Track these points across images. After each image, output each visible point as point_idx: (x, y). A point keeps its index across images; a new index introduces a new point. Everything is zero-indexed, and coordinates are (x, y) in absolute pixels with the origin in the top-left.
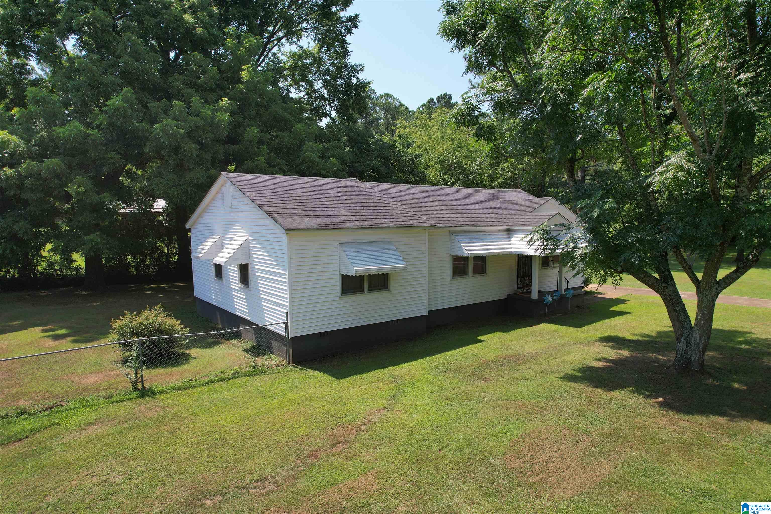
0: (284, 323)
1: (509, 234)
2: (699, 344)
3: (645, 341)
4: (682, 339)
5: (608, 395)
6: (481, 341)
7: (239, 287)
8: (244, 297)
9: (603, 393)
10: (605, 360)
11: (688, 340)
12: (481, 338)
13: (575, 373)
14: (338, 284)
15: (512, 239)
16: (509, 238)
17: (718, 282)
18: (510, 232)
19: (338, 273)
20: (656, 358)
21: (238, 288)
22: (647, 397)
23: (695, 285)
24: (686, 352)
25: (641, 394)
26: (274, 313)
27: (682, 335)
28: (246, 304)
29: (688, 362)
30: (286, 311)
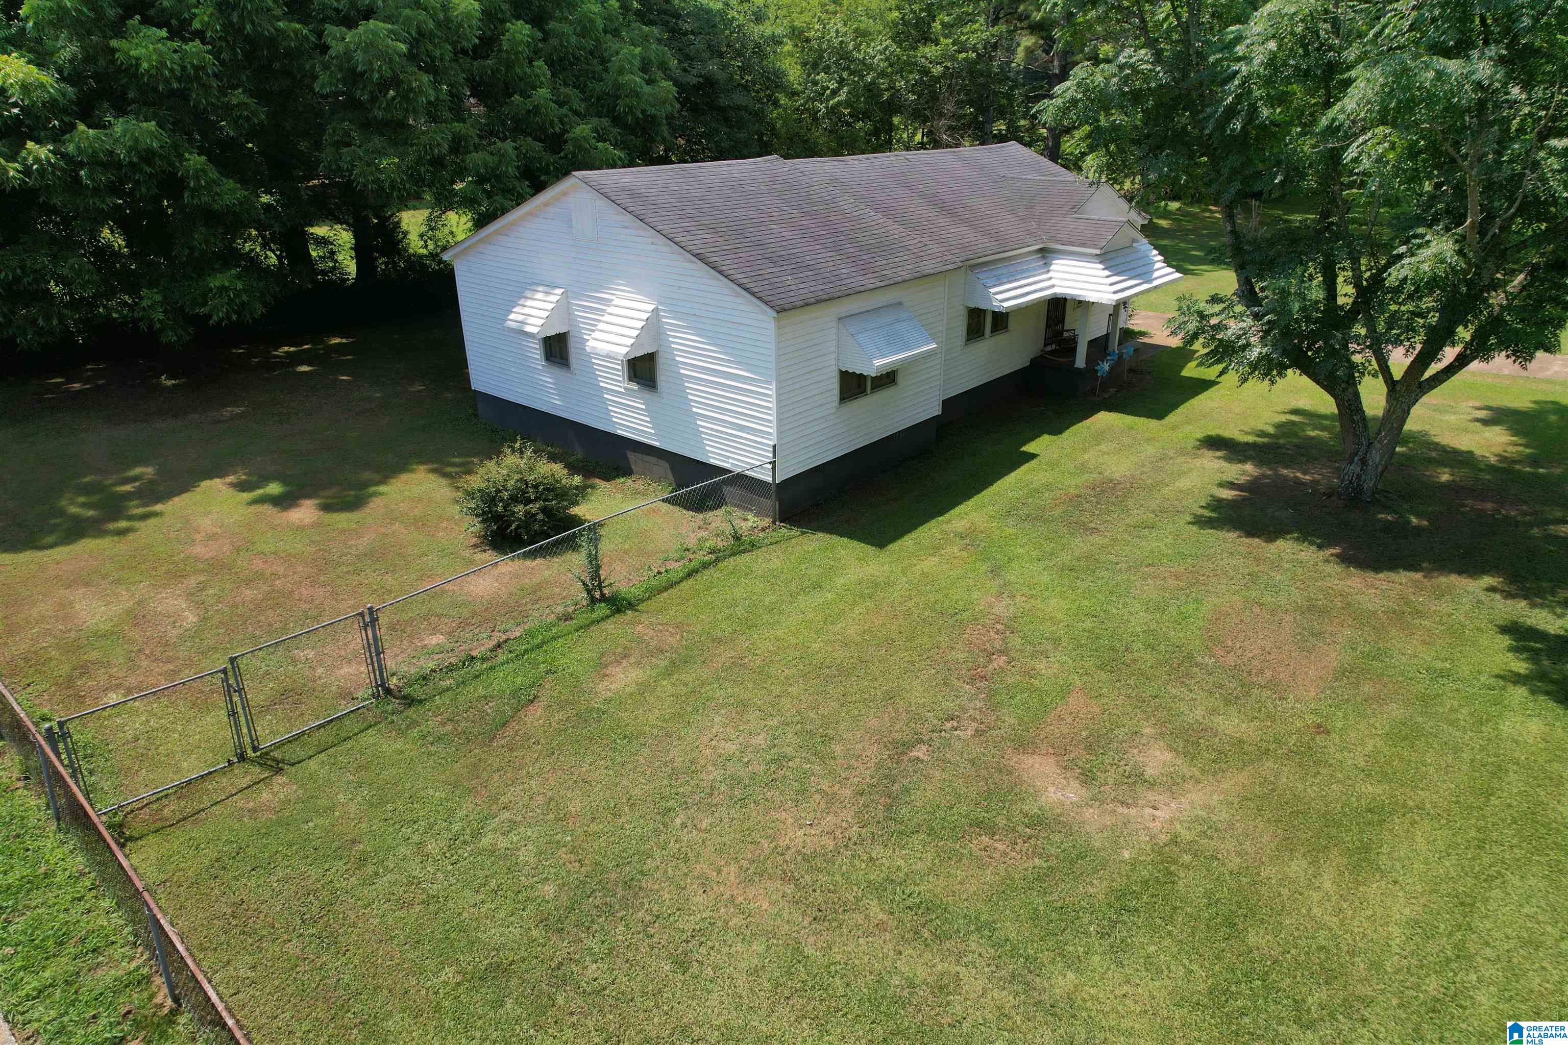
0: (770, 463)
1: (1043, 257)
2: (1377, 466)
3: (1263, 443)
4: (1356, 459)
5: (1272, 547)
6: (1033, 456)
7: (625, 388)
8: (644, 407)
9: (1264, 544)
10: (1231, 485)
11: (1364, 462)
12: (1030, 448)
13: (1207, 513)
14: (834, 386)
15: (1051, 268)
16: (1047, 265)
17: (1420, 384)
18: (1046, 254)
19: (835, 368)
20: (1296, 477)
21: (622, 390)
22: (1320, 547)
23: (1388, 388)
24: (1359, 477)
25: (1312, 543)
26: (733, 441)
27: (1356, 454)
28: (648, 419)
29: (1359, 490)
30: (772, 443)
